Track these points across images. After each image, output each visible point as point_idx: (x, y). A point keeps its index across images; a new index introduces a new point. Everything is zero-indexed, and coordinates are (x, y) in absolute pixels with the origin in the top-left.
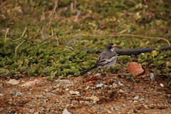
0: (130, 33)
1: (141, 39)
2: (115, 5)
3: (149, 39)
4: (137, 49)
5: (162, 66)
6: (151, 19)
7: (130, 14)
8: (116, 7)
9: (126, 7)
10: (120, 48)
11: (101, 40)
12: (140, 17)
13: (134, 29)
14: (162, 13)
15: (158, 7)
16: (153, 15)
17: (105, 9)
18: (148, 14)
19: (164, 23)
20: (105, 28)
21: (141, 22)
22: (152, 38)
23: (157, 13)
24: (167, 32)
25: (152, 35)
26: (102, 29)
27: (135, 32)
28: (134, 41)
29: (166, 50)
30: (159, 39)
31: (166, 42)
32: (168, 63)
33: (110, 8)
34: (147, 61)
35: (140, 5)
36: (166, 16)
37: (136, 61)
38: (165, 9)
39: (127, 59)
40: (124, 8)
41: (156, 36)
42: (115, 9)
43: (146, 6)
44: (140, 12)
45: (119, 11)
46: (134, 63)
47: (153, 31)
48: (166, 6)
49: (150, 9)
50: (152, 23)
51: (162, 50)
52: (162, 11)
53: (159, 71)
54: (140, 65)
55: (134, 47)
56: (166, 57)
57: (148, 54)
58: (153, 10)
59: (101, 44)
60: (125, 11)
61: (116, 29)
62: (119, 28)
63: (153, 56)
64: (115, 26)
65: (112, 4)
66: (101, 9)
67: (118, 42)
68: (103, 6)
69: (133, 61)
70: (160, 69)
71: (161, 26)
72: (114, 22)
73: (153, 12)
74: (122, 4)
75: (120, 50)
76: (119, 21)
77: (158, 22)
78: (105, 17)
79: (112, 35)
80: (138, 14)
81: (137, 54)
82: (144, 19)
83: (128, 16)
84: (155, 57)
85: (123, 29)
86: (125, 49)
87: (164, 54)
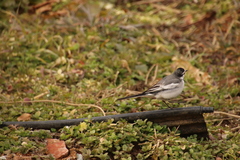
0: (49, 98)
1: (64, 106)
2: (27, 59)
3: (76, 107)
4: (60, 121)
5: (94, 144)
6: (79, 79)
7: (49, 71)
8: (29, 62)
9: (44, 62)
10: (34, 119)
11: (8, 108)
12: (63, 75)
13: (55, 93)
14: (93, 71)
15: (87, 61)
16: (82, 72)
17: (14, 64)
18: (74, 71)
19: (96, 85)
20: (14, 91)
21: (64, 83)
22: (79, 105)
23: (86, 70)
24: (101, 97)
25: (80, 101)
26: (9, 93)
27: (56, 96)
28: (55, 109)
29: (100, 122)
30: (90, 106)
31: (99, 111)
32: (101, 140)
33: (20, 63)
34: (73, 137)
35: (63, 58)
36: (99, 74)
37: (58, 138)
38: (98, 64)
39: (45, 135)
40: (40, 63)
41: (86, 102)
42: (28, 65)
43: (72, 61)
44: (64, 68)
45: (34, 67)
46: (55, 140)
47: (81, 96)
48: (99, 61)
49: (77, 64)
50: (79, 84)
51: (94, 121)
52: (93, 68)
53: (89, 152)
54: (64, 143)
55: (55, 117)
56: (99, 132)
57: (74, 127)
58: (81, 66)
59: (8, 113)
60: (42, 67)
61: (29, 93)
62: (34, 90)
63: (82, 130)
64: (28, 88)
65: (23, 58)
66: (8, 64)
67: (32, 110)
68: (11, 61)
69: (54, 137)
70: (91, 148)
71: (93, 89)
72: (26, 82)
73: (81, 69)
74: (37, 58)
75: (35, 122)
76: (33, 80)
77: (89, 83)
78: (14, 75)
79: (23, 101)
80: (60, 71)
81: (59, 127)
82: (68, 78)
83: (46, 74)
84: (85, 131)
85: (39, 92)
86: (42, 121)
87: (96, 127)
